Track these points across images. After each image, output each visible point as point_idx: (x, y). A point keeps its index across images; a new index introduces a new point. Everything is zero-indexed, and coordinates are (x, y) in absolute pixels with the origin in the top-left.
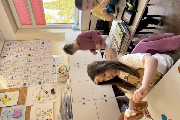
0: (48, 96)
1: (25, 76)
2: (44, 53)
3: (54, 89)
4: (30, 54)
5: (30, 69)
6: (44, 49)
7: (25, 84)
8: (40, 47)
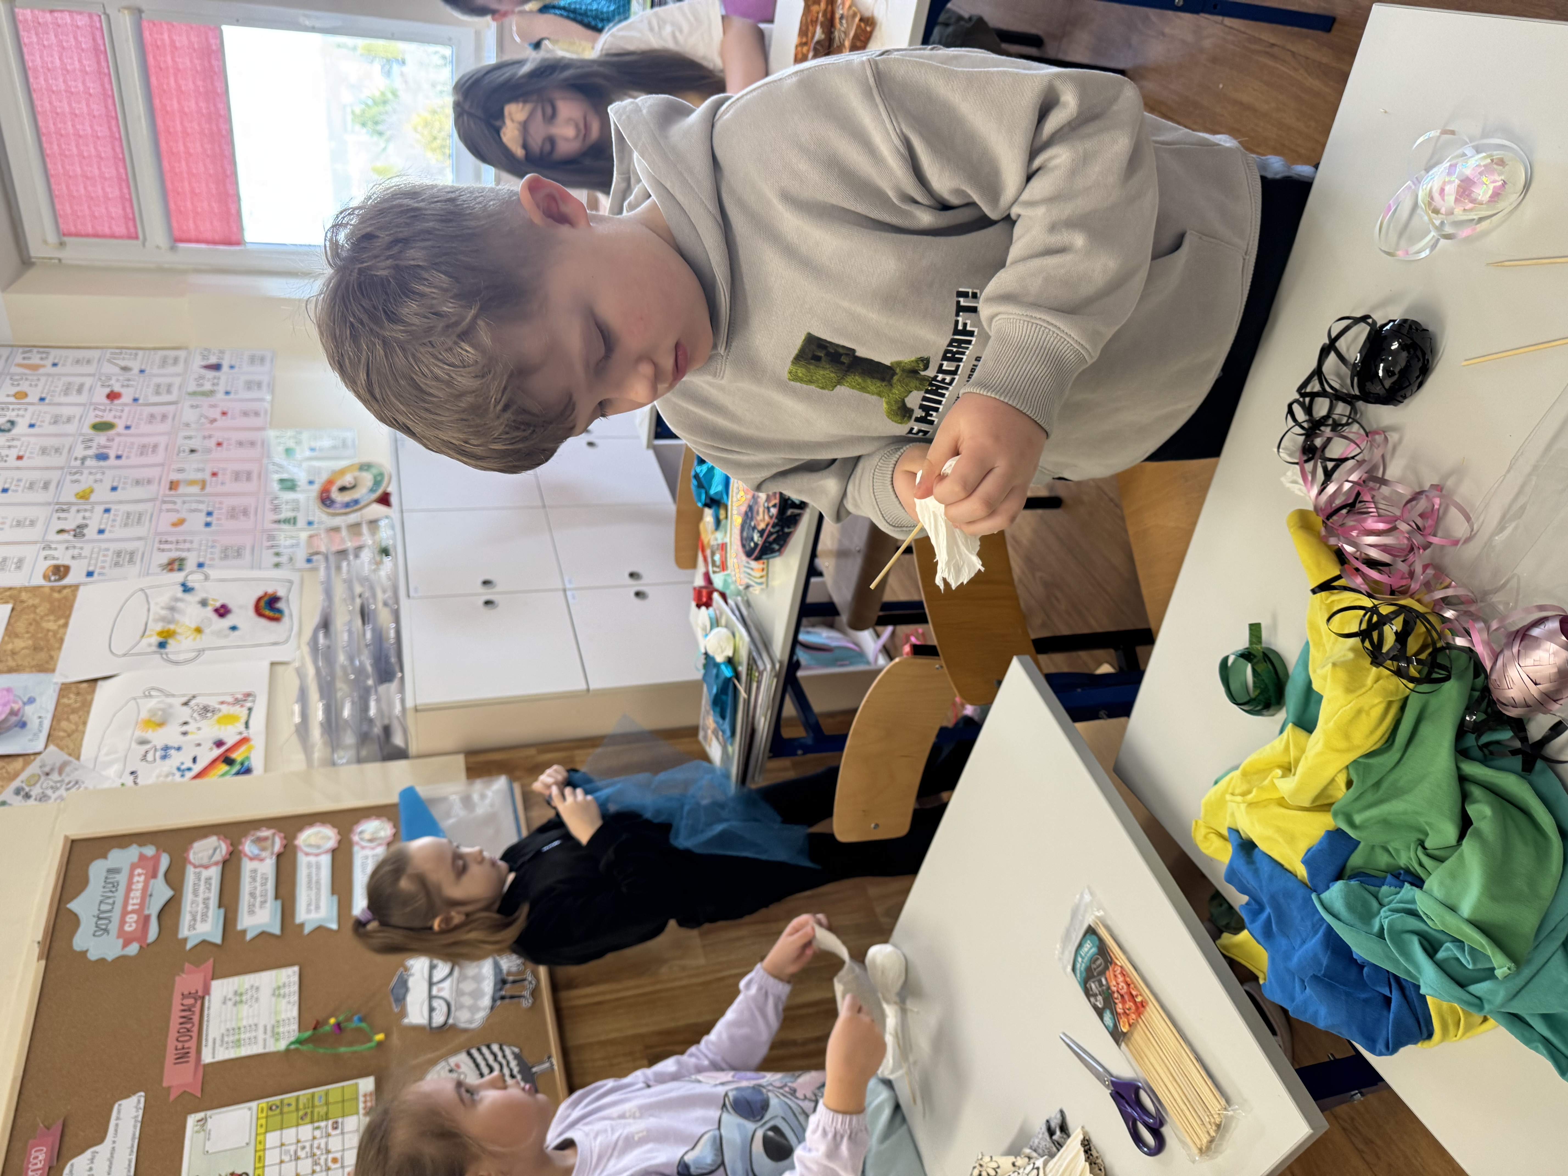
0: (234, 628)
1: (61, 531)
2: (216, 413)
3: (281, 593)
4: (108, 417)
5: (102, 494)
6: (220, 395)
7: (61, 571)
8: (192, 387)
